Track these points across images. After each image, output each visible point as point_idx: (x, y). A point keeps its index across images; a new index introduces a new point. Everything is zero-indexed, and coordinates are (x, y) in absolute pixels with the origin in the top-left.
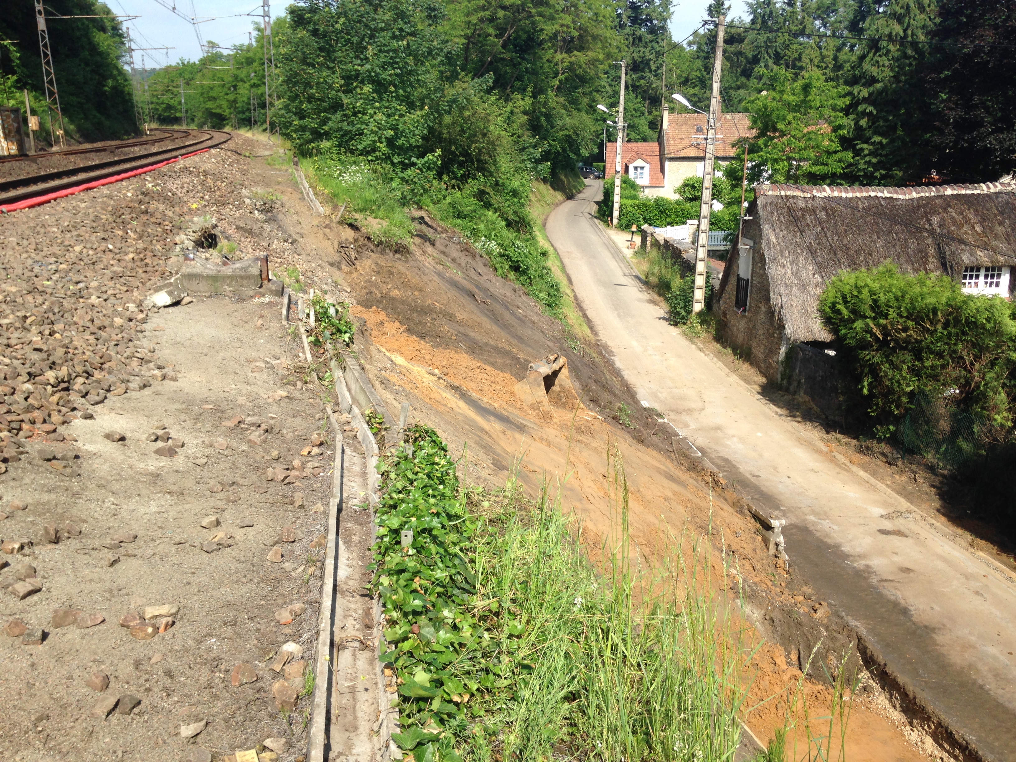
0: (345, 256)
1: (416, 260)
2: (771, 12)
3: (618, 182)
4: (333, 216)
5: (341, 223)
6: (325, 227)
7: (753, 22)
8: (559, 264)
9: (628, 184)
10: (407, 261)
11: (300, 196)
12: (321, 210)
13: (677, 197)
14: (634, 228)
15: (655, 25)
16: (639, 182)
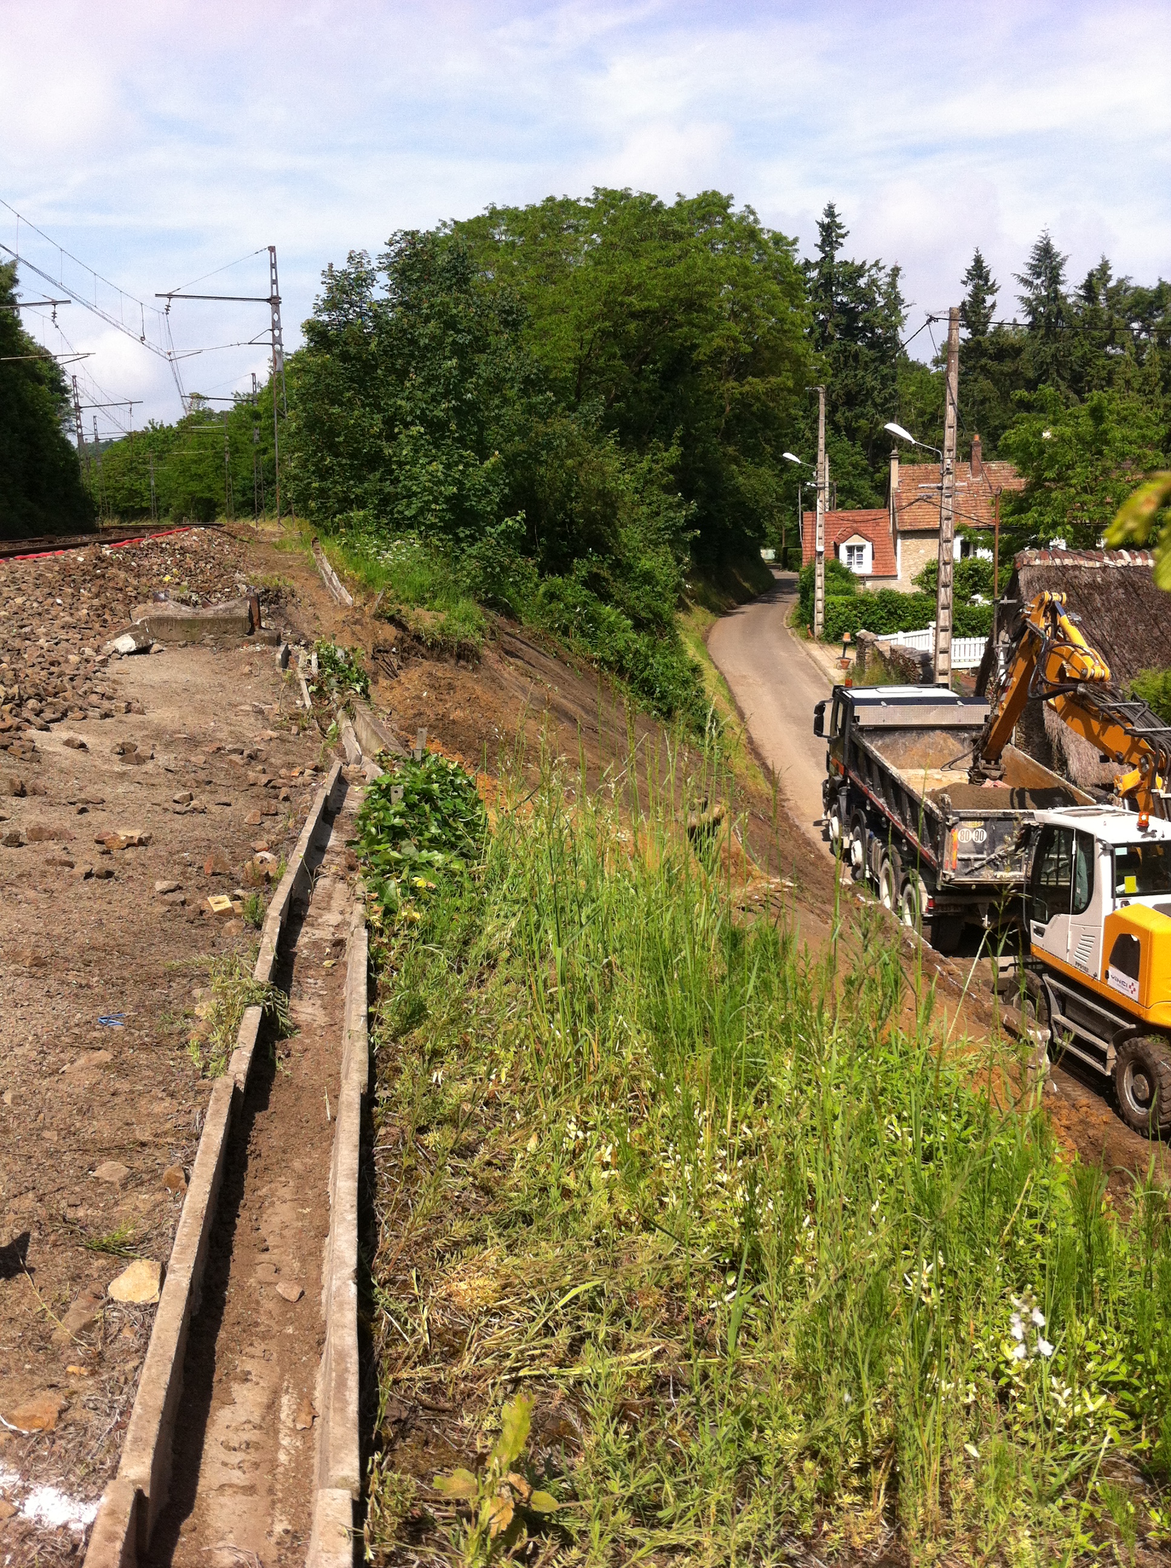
0: (384, 665)
1: (490, 668)
2: (1060, 312)
3: (820, 569)
4: (366, 608)
5: (378, 617)
6: (355, 623)
7: (1032, 326)
8: (725, 693)
9: (836, 571)
10: (475, 669)
11: (318, 583)
12: (349, 599)
13: (917, 589)
14: (847, 638)
15: (879, 337)
16: (856, 570)
